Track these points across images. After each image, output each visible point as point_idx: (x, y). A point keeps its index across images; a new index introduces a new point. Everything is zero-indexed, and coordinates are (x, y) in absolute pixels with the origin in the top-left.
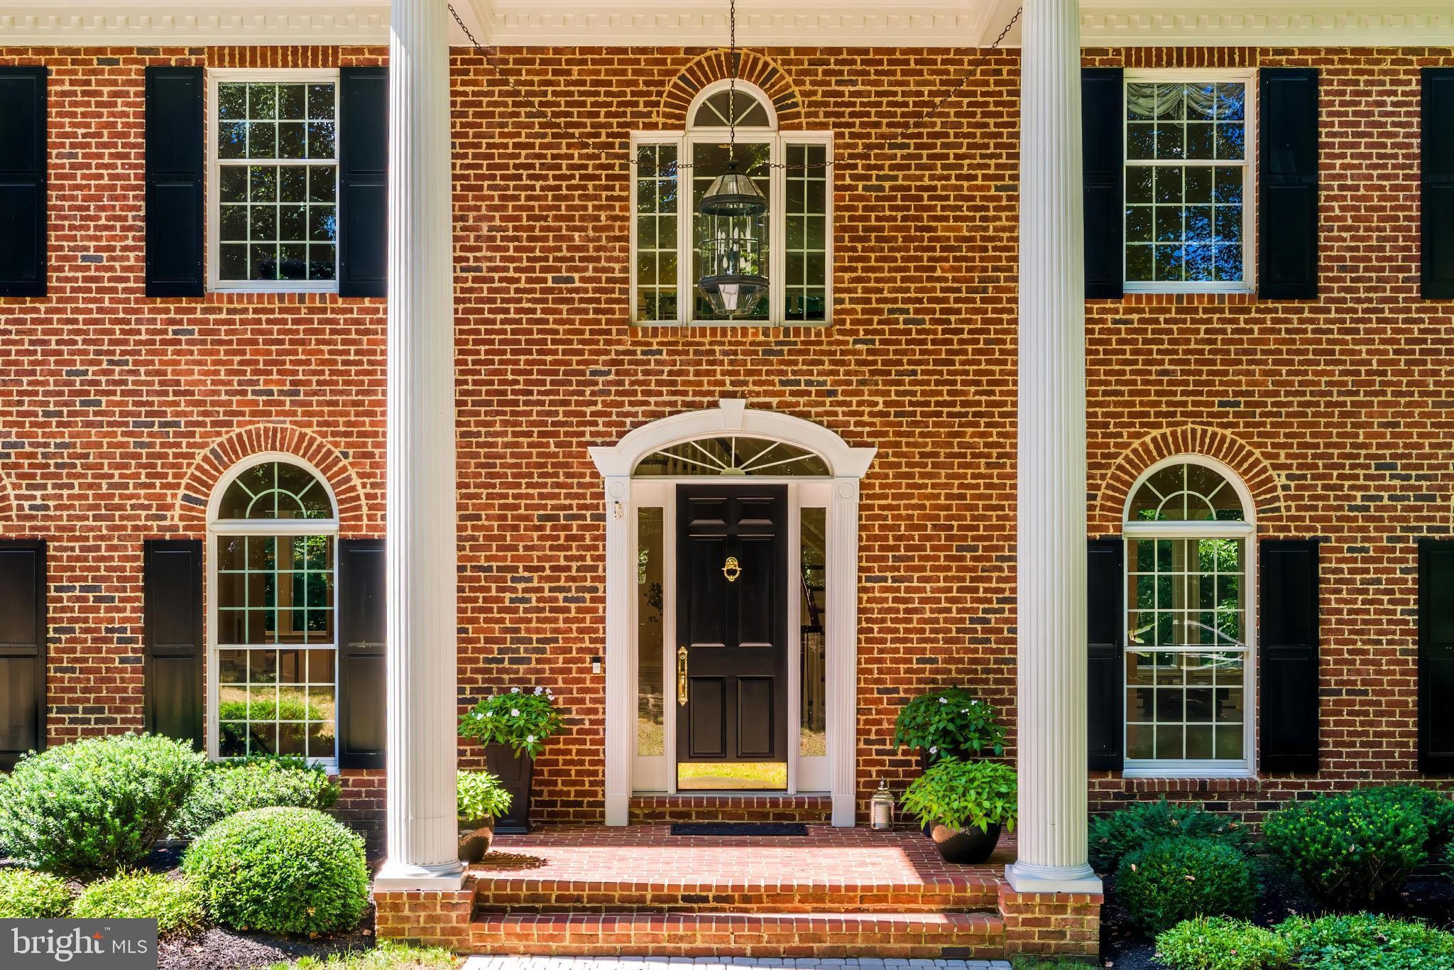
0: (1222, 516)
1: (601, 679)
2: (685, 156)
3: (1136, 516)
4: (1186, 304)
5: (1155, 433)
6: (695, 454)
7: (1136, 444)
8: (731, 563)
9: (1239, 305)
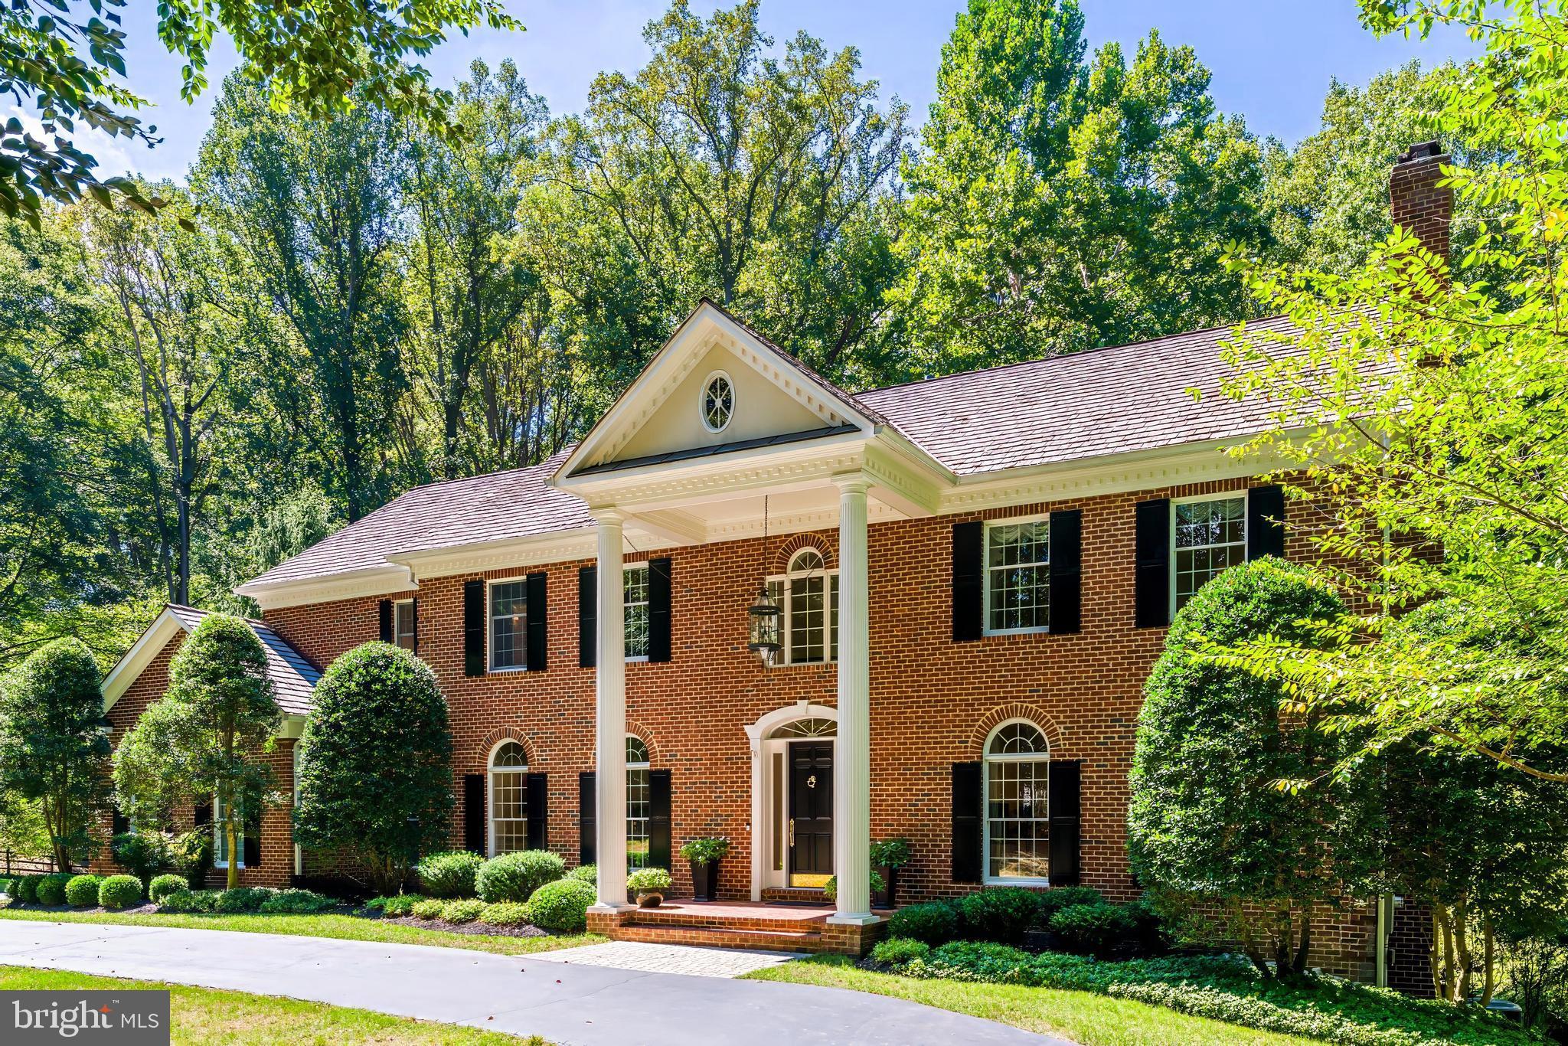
0: (1037, 750)
1: (749, 833)
2: (787, 585)
3: (992, 751)
4: (1013, 640)
5: (998, 708)
6: (797, 727)
7: (988, 714)
8: (813, 779)
9: (1039, 638)
